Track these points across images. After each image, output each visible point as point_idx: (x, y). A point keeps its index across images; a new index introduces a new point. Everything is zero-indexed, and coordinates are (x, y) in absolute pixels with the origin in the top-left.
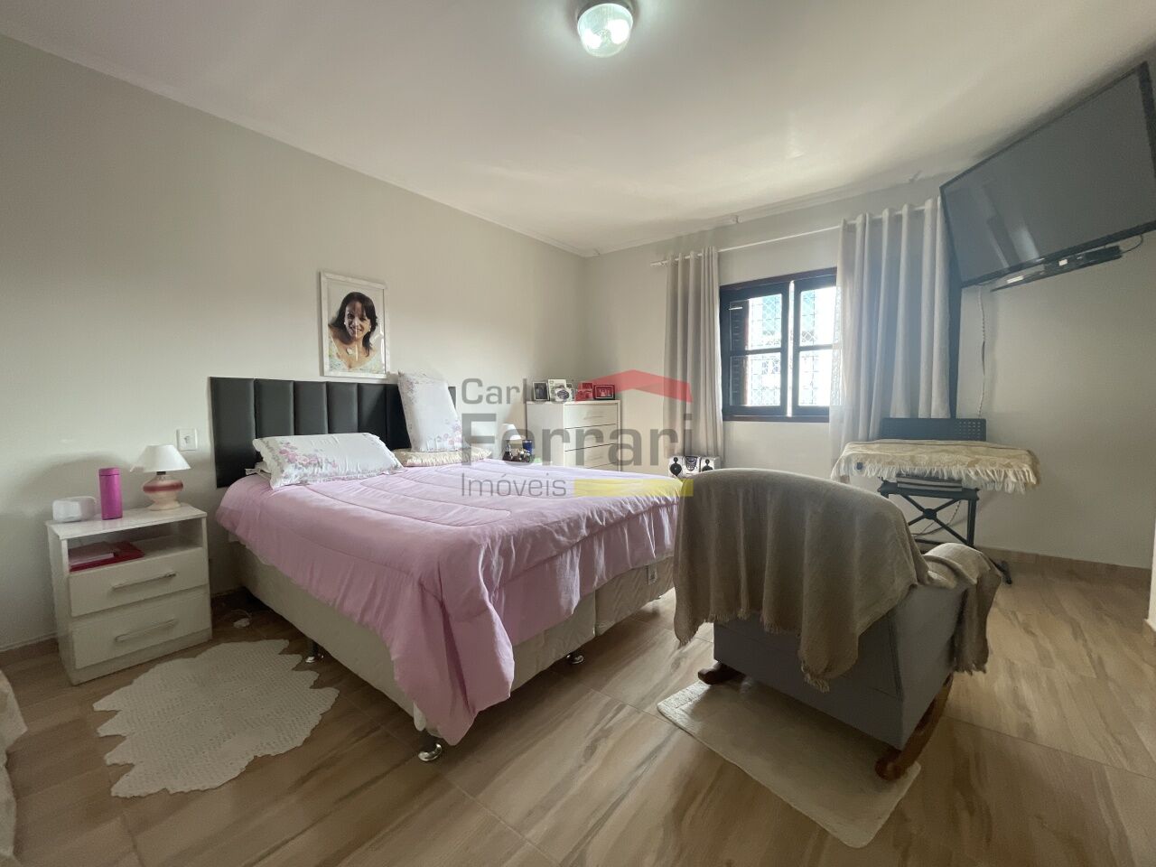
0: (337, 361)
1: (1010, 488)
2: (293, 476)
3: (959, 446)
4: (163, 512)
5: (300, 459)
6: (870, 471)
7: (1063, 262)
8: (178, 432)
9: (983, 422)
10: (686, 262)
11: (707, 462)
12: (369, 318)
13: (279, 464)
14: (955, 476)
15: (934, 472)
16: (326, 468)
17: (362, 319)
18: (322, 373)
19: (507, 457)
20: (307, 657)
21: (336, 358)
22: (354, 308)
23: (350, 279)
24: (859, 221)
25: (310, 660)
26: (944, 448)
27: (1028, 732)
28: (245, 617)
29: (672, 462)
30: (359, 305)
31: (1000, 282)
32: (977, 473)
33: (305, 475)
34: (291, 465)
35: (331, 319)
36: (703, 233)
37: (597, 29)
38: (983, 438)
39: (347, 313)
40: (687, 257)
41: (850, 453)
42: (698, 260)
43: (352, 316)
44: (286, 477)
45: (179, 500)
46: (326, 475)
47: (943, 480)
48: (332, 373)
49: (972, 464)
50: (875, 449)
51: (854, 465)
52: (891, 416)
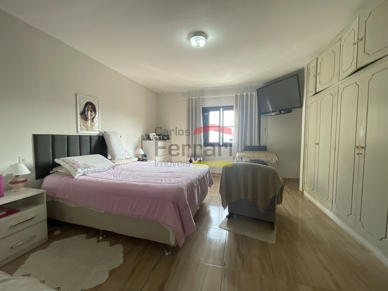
0: (83, 127)
1: (273, 162)
2: (81, 172)
3: (261, 152)
4: (19, 192)
5: (82, 166)
6: (244, 159)
7: (283, 112)
8: (19, 158)
9: (266, 146)
10: (192, 99)
11: (200, 159)
12: (94, 111)
13: (74, 168)
14: (263, 160)
15: (258, 159)
16: (92, 169)
17: (91, 112)
18: (77, 132)
19: (139, 160)
20: (99, 237)
21: (82, 126)
22: (89, 108)
23: (87, 97)
24: (239, 94)
25: (101, 238)
26: (260, 153)
27: (289, 214)
28: (58, 230)
29: (190, 159)
30: (90, 107)
31: (269, 114)
32: (267, 159)
33: (85, 172)
34: (79, 168)
35: (81, 111)
36: (197, 91)
37: (196, 41)
38: (266, 151)
39: (86, 109)
40: (192, 98)
41: (239, 155)
42: (196, 99)
43: (88, 111)
44: (79, 173)
45: (26, 186)
46: (92, 171)
47: (260, 161)
48: (81, 132)
49: (266, 157)
50: (244, 154)
51: (240, 158)
52: (247, 145)
